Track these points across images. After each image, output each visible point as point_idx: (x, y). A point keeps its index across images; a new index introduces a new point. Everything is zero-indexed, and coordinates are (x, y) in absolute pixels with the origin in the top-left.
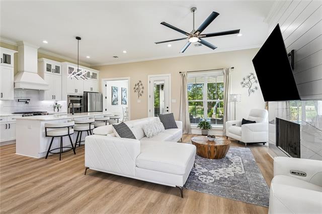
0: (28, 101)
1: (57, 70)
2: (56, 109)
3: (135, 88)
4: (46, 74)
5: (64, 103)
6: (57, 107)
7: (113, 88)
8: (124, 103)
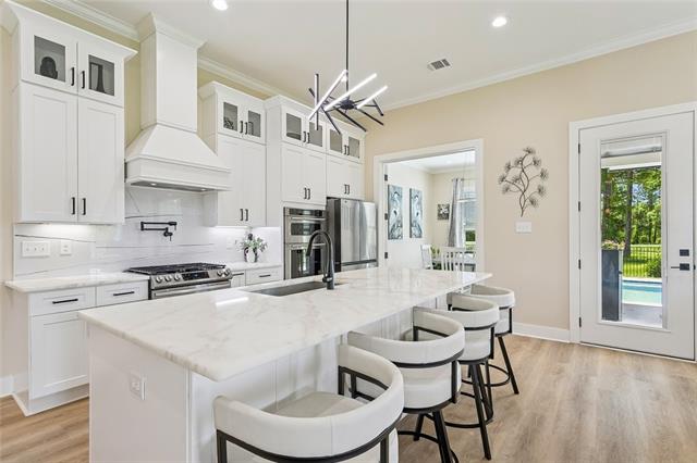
0: (171, 229)
1: (253, 126)
2: (251, 255)
3: (503, 179)
4: (224, 136)
5: (272, 235)
6: (251, 247)
7: (392, 190)
8: (417, 233)
